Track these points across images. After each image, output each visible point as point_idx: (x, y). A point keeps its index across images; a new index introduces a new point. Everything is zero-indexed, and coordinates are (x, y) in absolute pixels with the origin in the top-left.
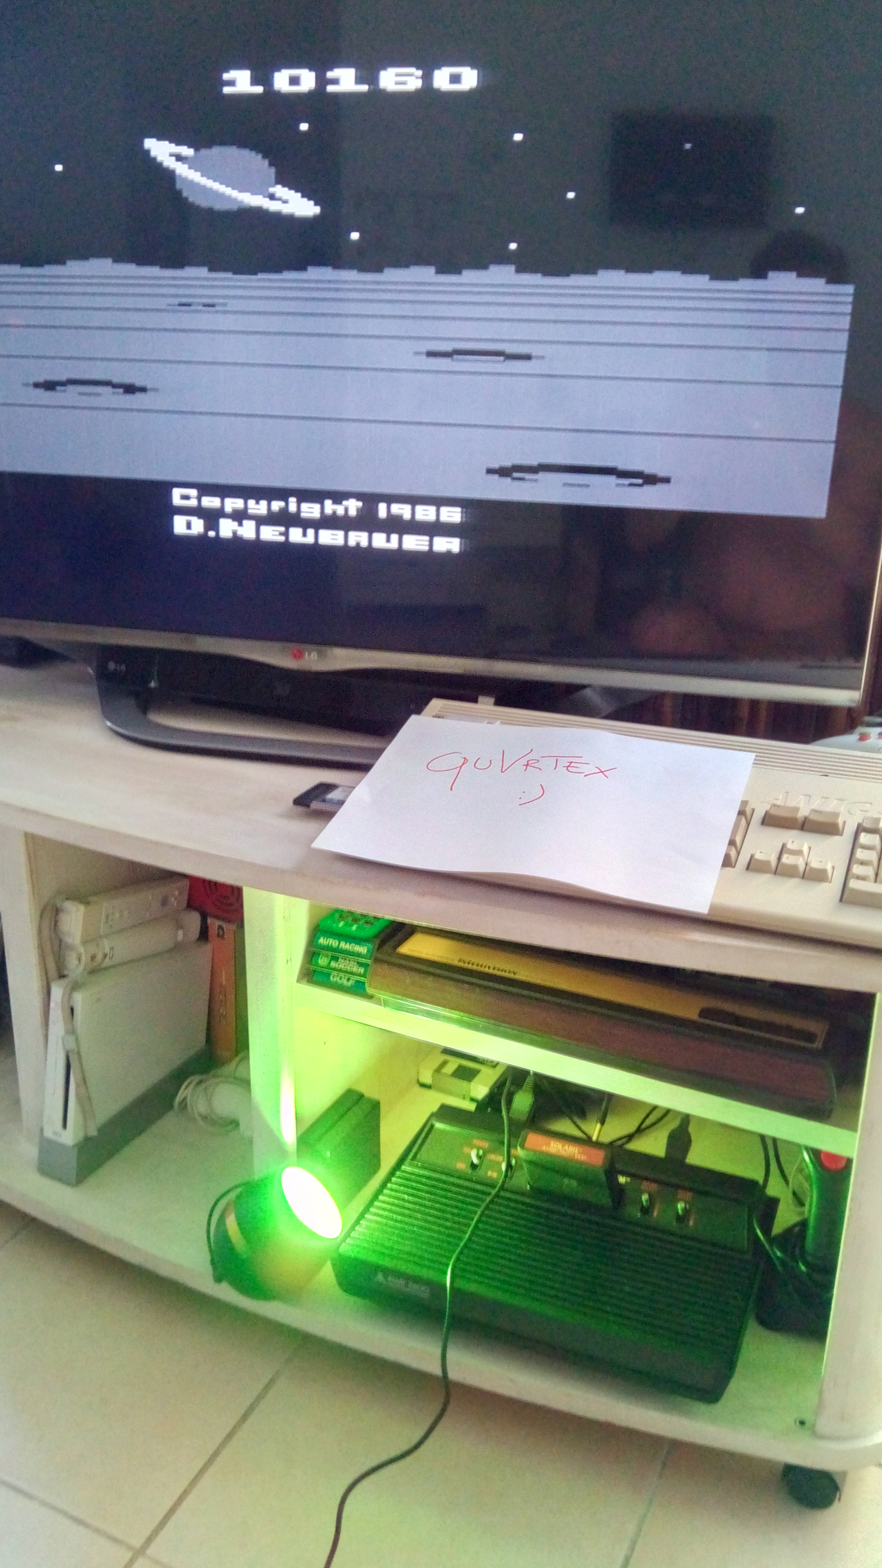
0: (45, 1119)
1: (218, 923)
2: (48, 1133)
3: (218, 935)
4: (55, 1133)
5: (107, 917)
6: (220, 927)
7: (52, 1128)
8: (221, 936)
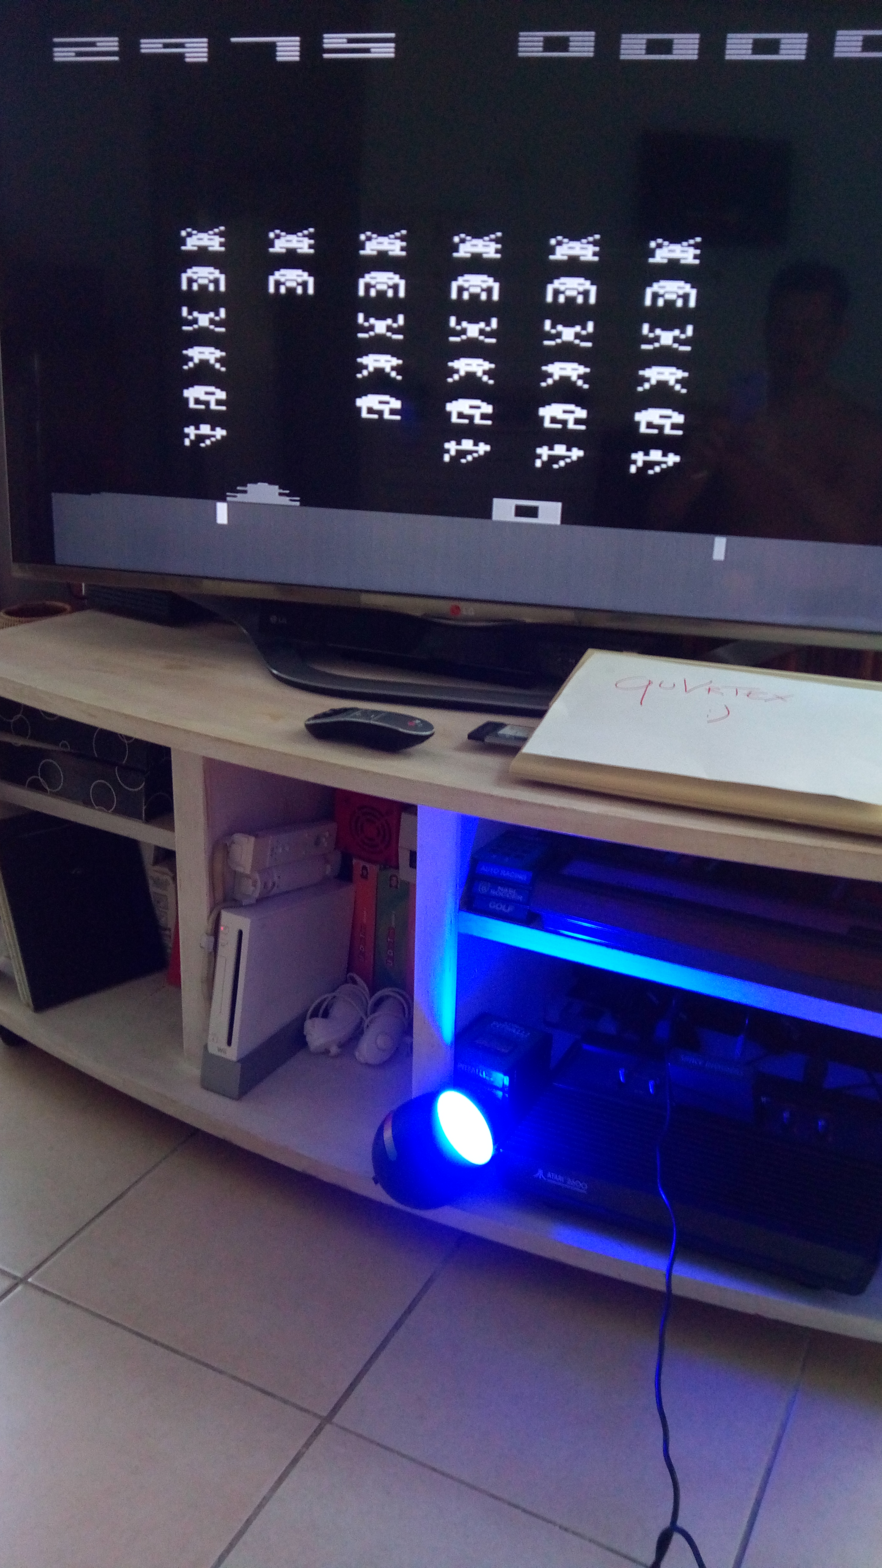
0: (210, 1037)
1: (362, 863)
2: (213, 1049)
3: (362, 876)
4: (220, 1050)
5: (272, 850)
6: (364, 868)
7: (217, 1045)
8: (364, 877)
